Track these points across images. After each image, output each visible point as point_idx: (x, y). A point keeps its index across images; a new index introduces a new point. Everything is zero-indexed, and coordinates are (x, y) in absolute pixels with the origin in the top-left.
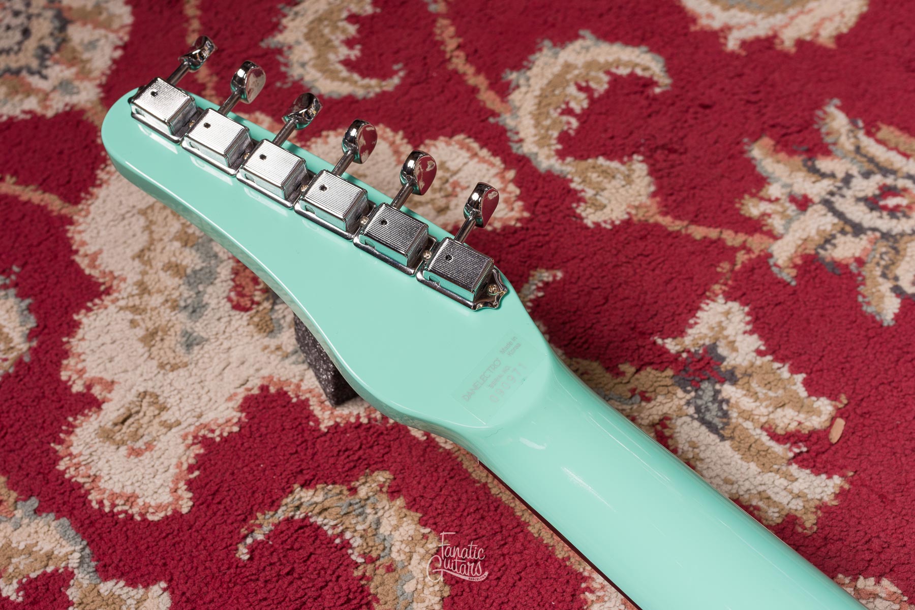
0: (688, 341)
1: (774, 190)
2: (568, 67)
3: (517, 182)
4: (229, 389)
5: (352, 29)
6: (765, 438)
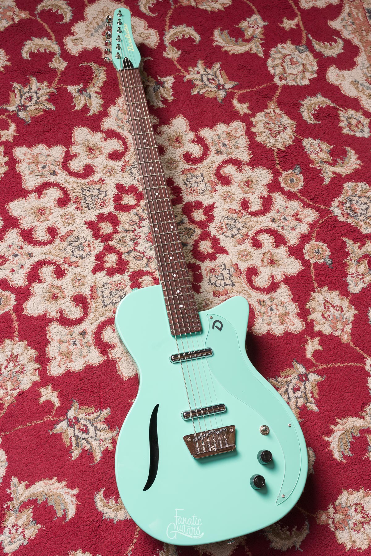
0: (162, 79)
1: (196, 69)
2: (185, 30)
3: (159, 43)
4: (93, 45)
5: (155, 2)
6: (160, 96)
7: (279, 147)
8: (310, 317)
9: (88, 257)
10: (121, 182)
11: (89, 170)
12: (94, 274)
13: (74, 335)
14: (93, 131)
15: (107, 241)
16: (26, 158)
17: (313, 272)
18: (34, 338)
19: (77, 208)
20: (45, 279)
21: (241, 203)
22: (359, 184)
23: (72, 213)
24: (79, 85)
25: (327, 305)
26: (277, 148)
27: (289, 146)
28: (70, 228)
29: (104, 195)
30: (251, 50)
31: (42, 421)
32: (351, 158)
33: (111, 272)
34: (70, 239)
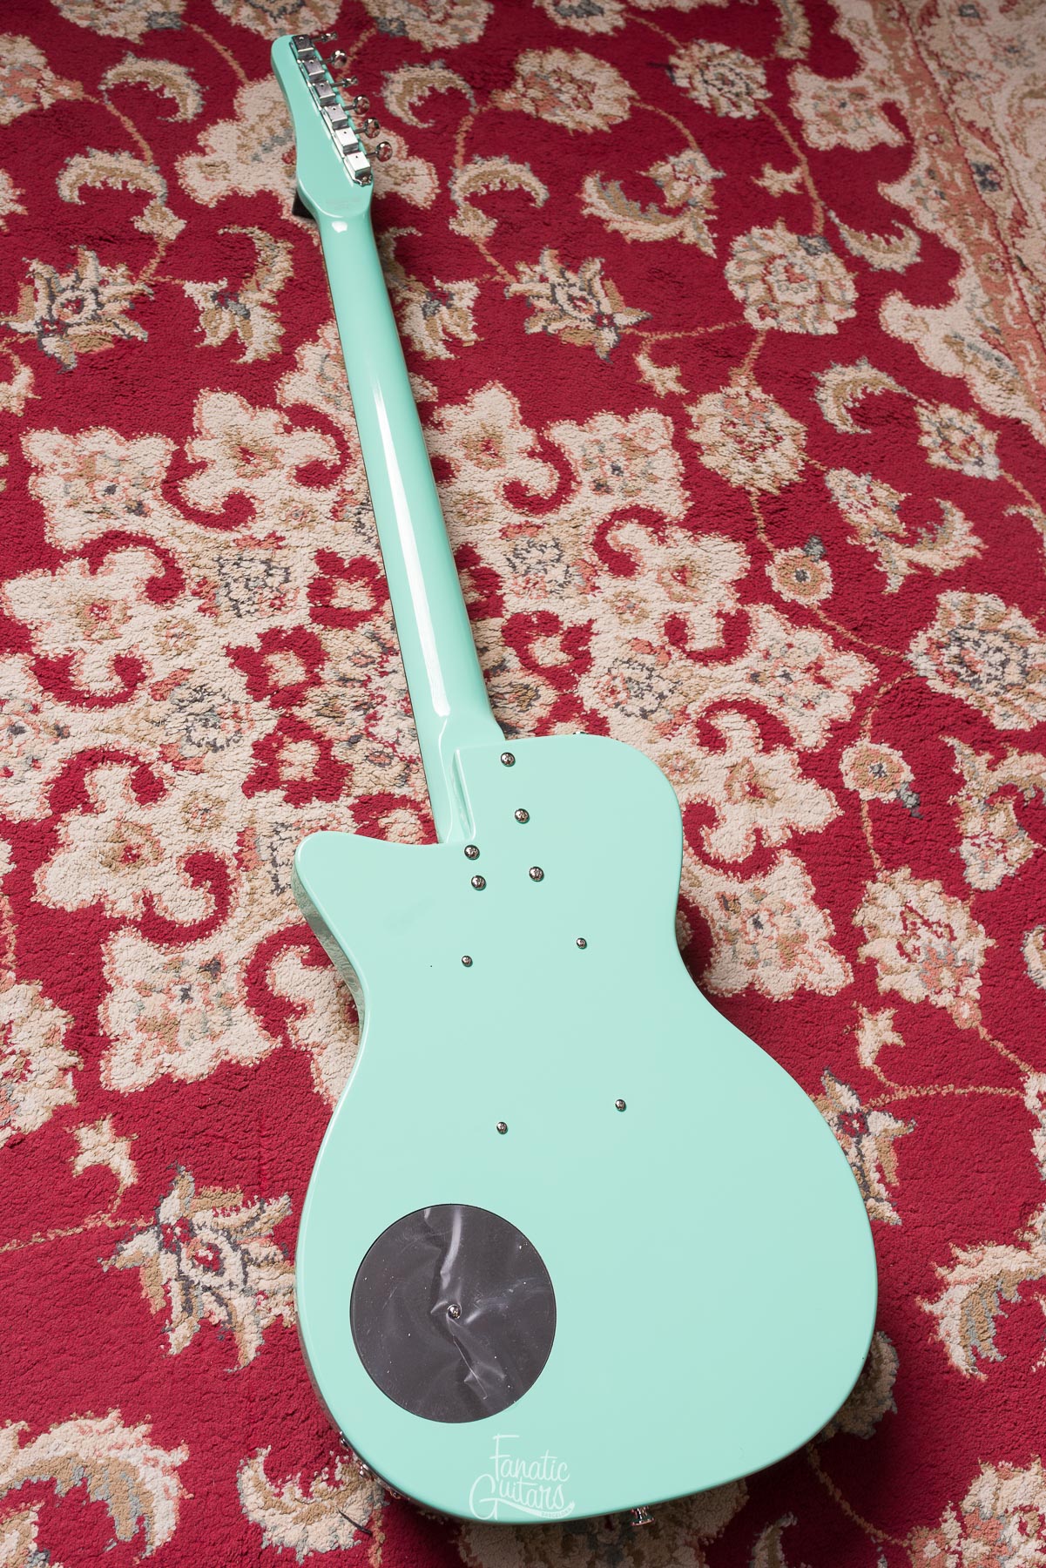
0: (446, 286)
1: (538, 269)
2: (506, 171)
3: (438, 196)
4: (257, 183)
5: (427, 93)
6: (440, 329)
7: (765, 487)
8: (865, 951)
9: (231, 748)
10: (331, 545)
11: (238, 509)
12: (249, 796)
13: (186, 971)
14: (253, 405)
15: (289, 705)
16: (57, 460)
17: (868, 827)
18: (63, 975)
19: (201, 609)
20: (103, 802)
21: (666, 625)
22: (979, 597)
23: (187, 621)
24: (216, 282)
25: (911, 918)
26: (759, 489)
27: (791, 485)
28: (181, 662)
29: (281, 579)
30: (681, 234)
31: (79, 1230)
32: (954, 529)
33: (298, 794)
34: (181, 693)
